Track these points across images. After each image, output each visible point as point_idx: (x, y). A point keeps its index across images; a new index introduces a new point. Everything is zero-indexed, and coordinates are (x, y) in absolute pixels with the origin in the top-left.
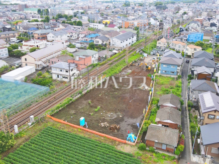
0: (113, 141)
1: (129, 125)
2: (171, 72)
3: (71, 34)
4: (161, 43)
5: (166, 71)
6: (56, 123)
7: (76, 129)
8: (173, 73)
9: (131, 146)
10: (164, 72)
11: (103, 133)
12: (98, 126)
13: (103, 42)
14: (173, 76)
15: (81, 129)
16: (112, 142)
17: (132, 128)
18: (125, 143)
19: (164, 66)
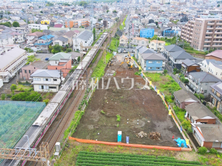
0: (167, 151)
1: (165, 129)
2: (157, 68)
3: (16, 37)
4: (124, 40)
5: (151, 68)
6: (85, 145)
7: (116, 148)
8: (159, 68)
9: (189, 152)
10: (149, 68)
11: (149, 144)
12: (137, 137)
13: (64, 43)
14: (159, 72)
15: (121, 146)
16: (166, 153)
17: (171, 132)
18: (181, 151)
19: (150, 62)
